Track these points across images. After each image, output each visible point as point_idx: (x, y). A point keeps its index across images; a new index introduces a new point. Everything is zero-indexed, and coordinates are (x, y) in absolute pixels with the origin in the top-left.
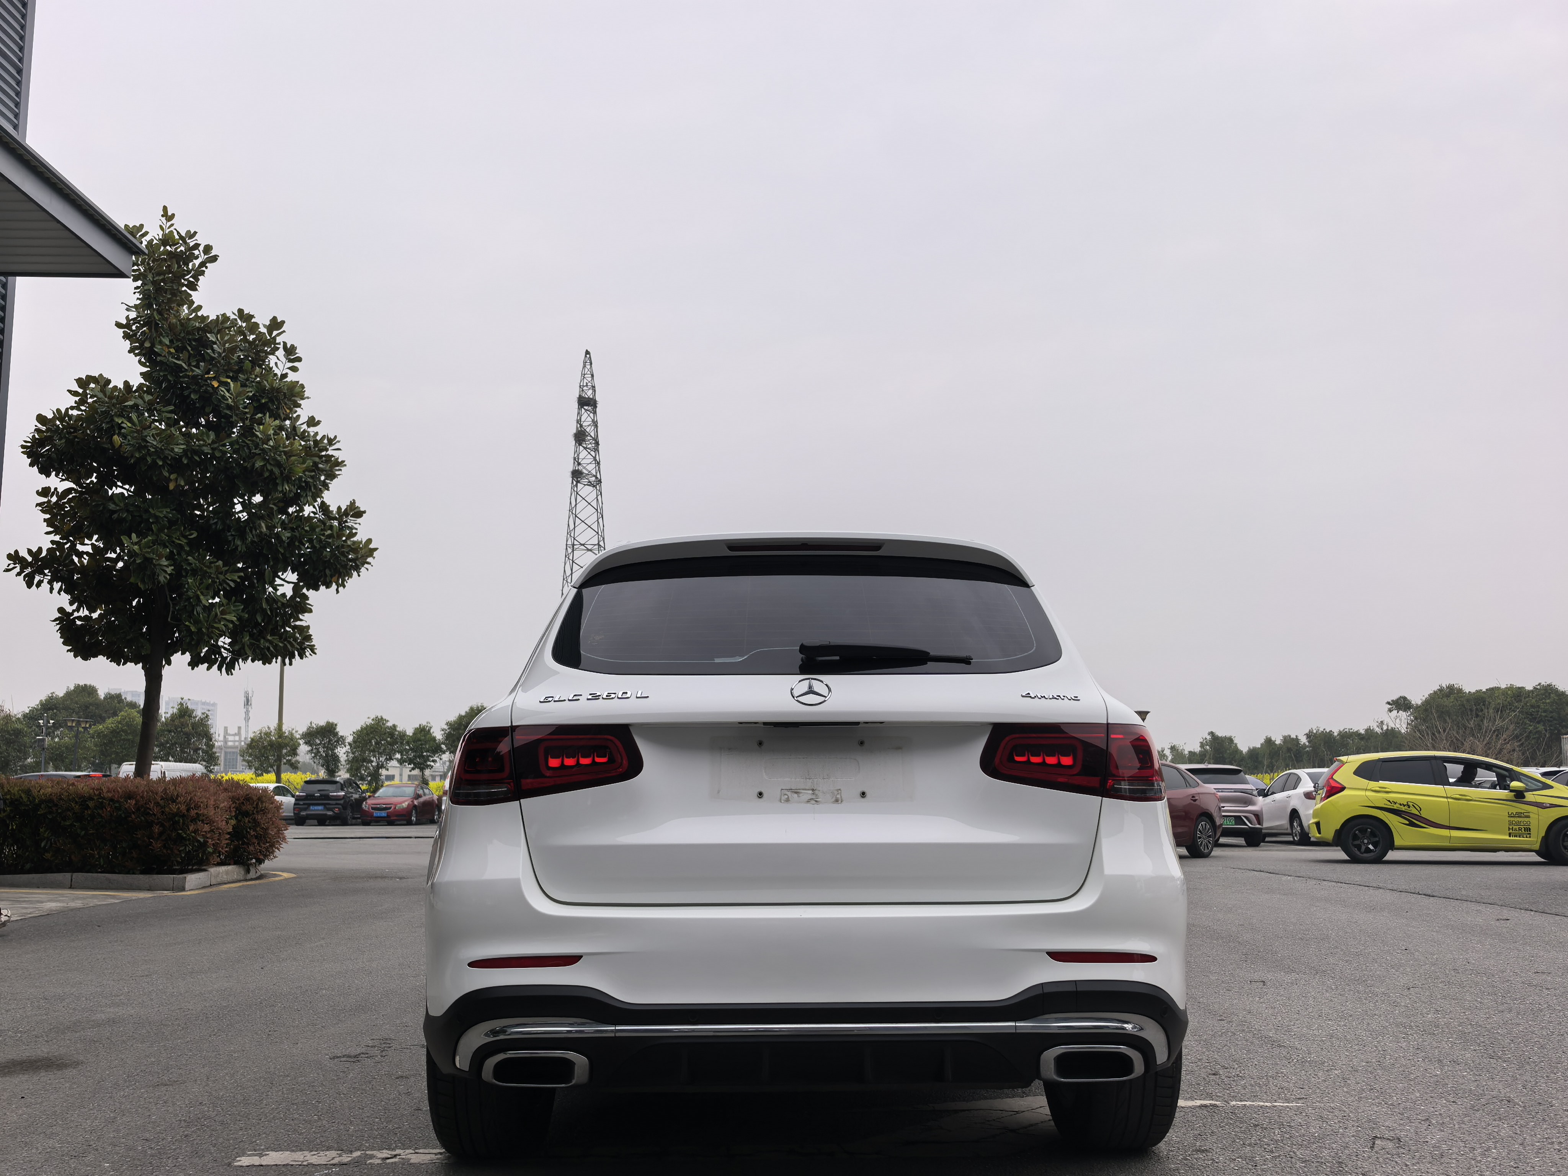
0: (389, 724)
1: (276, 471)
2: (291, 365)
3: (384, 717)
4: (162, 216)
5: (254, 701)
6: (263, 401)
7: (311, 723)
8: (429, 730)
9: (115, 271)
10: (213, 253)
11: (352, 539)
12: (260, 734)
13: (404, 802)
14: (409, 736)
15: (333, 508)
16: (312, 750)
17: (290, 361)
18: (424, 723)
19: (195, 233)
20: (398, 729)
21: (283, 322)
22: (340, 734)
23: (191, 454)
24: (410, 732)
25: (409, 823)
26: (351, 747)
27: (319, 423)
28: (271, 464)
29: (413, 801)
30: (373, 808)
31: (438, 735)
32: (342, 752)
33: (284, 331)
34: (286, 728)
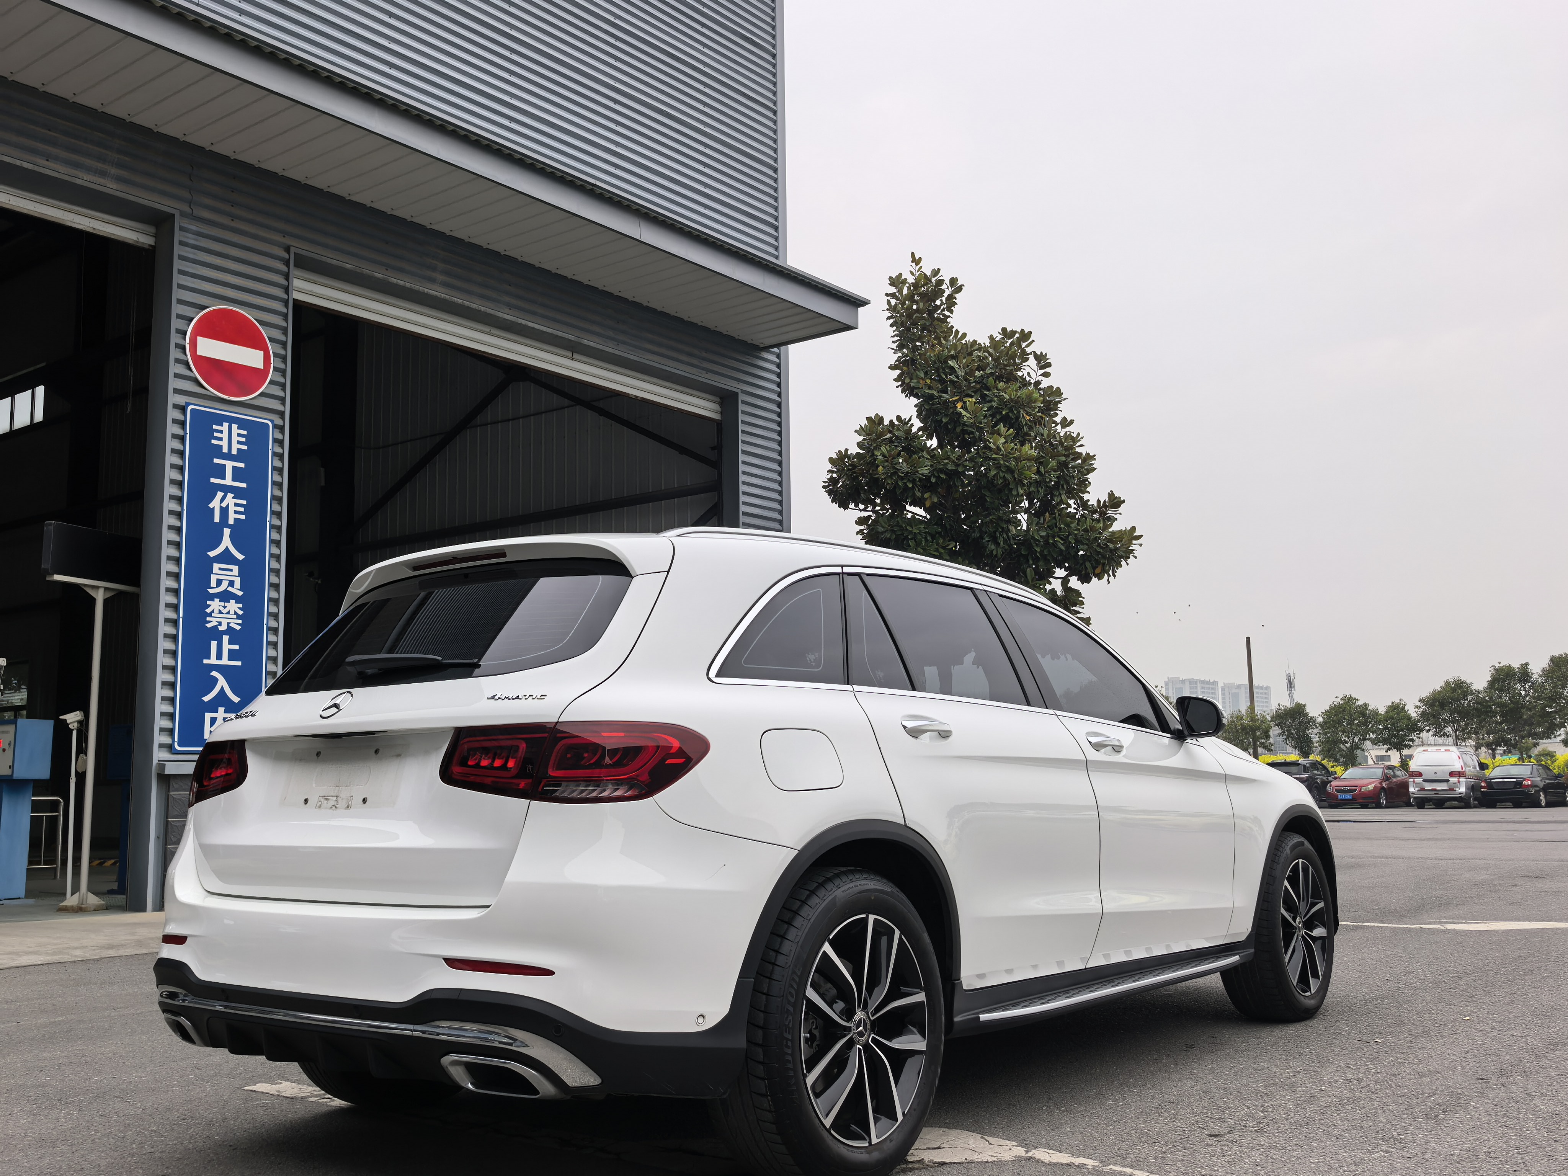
0: (1360, 703)
1: (1008, 476)
2: (1042, 371)
3: (1353, 697)
4: (912, 262)
5: (1297, 683)
6: (1004, 413)
7: (1279, 705)
8: (1403, 708)
9: (840, 326)
10: (960, 283)
11: (1110, 530)
12: (1232, 717)
13: (1371, 783)
14: (1381, 714)
15: (1093, 502)
16: (1284, 732)
17: (1041, 368)
18: (1397, 701)
19: (939, 269)
20: (1369, 708)
21: (1030, 333)
22: (1310, 715)
23: (938, 473)
24: (1382, 710)
25: (1379, 806)
26: (1322, 727)
27: (1072, 422)
28: (1003, 472)
29: (1381, 783)
30: (1337, 791)
31: (1413, 713)
32: (1315, 735)
33: (1033, 341)
34: (1258, 710)
